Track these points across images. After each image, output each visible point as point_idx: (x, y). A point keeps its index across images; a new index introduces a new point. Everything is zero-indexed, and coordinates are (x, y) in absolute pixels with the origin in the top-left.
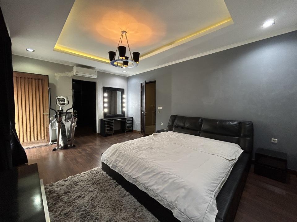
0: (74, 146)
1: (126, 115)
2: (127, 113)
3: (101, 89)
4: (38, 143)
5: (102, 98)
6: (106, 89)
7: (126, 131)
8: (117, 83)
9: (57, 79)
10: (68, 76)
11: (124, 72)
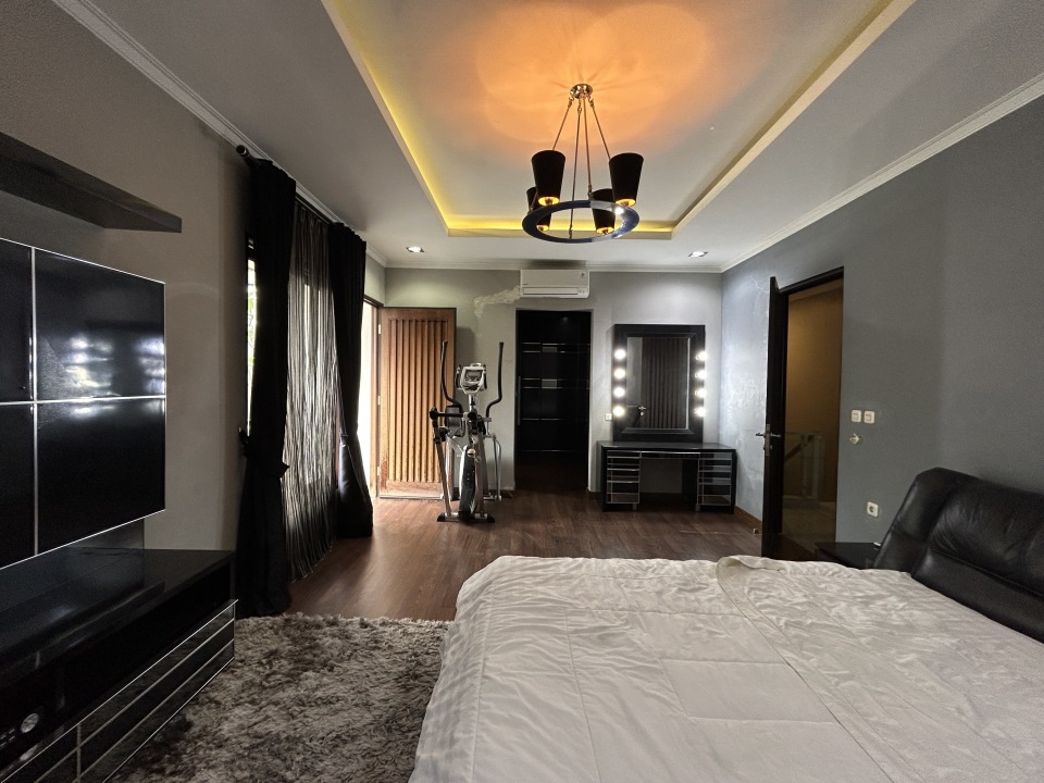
0: (491, 520)
1: (708, 435)
2: (718, 427)
3: (604, 335)
4: (427, 489)
5: (610, 364)
6: (622, 334)
7: (698, 505)
8: (672, 307)
9: (478, 313)
10: (505, 301)
11: (697, 254)
